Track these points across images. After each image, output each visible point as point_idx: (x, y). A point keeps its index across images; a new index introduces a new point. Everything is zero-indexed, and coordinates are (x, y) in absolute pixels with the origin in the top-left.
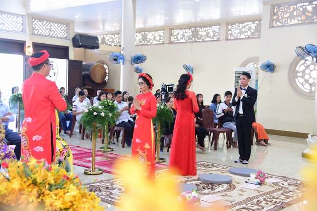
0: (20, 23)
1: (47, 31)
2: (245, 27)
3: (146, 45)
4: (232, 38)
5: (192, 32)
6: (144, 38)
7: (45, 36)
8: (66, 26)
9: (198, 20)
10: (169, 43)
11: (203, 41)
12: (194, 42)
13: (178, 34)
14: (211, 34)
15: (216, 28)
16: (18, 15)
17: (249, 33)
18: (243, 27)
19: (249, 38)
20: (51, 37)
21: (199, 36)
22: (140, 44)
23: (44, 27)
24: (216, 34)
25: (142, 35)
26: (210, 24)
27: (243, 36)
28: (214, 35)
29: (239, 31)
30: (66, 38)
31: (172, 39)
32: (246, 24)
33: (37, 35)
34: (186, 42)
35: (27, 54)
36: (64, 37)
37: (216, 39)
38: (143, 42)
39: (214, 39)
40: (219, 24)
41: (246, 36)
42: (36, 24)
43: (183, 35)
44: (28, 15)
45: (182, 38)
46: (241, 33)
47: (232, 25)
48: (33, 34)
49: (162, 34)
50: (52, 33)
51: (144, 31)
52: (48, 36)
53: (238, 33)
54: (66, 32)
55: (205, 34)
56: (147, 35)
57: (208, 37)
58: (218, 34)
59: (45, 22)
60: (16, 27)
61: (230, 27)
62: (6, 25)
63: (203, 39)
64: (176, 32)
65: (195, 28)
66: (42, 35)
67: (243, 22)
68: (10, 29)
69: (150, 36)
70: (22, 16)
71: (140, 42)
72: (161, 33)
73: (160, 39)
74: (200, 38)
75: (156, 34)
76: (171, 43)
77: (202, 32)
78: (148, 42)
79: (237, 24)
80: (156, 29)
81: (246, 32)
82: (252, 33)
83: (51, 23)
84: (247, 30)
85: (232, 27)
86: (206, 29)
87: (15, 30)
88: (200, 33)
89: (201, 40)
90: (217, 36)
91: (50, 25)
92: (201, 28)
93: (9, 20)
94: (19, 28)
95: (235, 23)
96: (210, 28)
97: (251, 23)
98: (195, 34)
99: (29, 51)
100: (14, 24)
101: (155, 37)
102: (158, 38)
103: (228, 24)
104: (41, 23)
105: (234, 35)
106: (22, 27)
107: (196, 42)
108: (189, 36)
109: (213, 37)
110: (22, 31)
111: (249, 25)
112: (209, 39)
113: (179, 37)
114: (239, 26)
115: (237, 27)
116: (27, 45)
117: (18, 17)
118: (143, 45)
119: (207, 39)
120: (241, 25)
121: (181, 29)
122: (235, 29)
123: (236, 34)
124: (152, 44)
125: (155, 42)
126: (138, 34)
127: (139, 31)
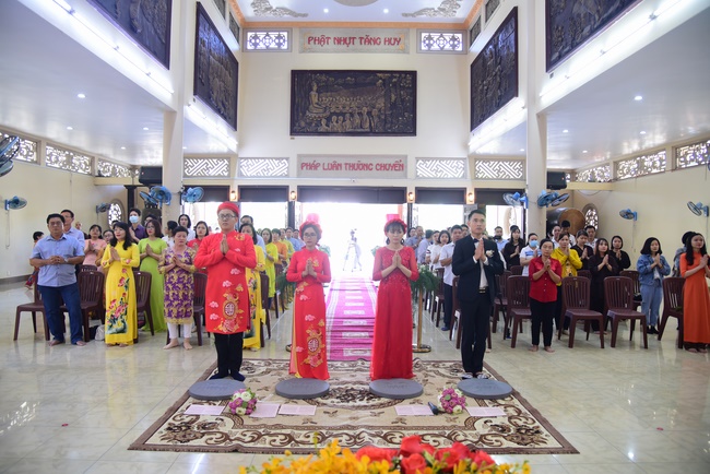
0: (461, 167)
1: (495, 173)
3: (642, 176)
5: (707, 147)
6: (641, 165)
7: (493, 179)
8: (521, 164)
10: (673, 170)
13: (687, 154)
16: (458, 159)
20: (501, 179)
22: (634, 175)
23: (491, 169)
25: (638, 162)
31: (678, 164)
33: (481, 179)
34: (699, 165)
35: (468, 203)
36: (519, 177)
38: (639, 172)
42: (480, 166)
43: (694, 154)
44: (469, 156)
45: (692, 160)
48: (476, 179)
49: (664, 157)
50: (501, 175)
51: (641, 156)
52: (497, 179)
56: (644, 161)
59: (492, 163)
60: (456, 174)
62: (445, 172)
64: (683, 151)
66: (489, 179)
68: (450, 176)
69: (648, 163)
70: (464, 159)
71: (636, 172)
72: (662, 154)
73: (661, 165)
75: (656, 158)
76: (675, 168)
78: (645, 171)
80: (655, 151)
83: (501, 163)
87: (454, 177)
91: (498, 165)
93: (449, 166)
94: (460, 173)
99: (470, 198)
100: (454, 170)
101: (654, 163)
102: (658, 164)
104: (487, 165)
106: (463, 172)
108: (704, 154)
113: (688, 159)
116: (468, 192)
117: (458, 161)
118: (639, 176)
121: (691, 145)
124: (650, 174)
125: (655, 171)
126: (632, 162)
127: (634, 156)
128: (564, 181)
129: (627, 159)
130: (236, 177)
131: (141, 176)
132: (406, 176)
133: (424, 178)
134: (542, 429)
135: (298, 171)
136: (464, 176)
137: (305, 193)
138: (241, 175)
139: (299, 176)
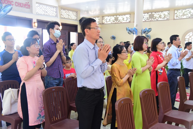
0: (55, 11)
1: (67, 16)
2: (186, 12)
3: (117, 23)
4: (177, 18)
5: (149, 15)
6: (116, 19)
7: (66, 19)
8: (76, 13)
9: (154, 8)
11: (157, 20)
12: (150, 21)
14: (163, 16)
15: (166, 13)
16: (54, 7)
17: (189, 15)
18: (185, 12)
19: (189, 18)
20: (69, 19)
21: (154, 18)
22: (113, 23)
23: (66, 14)
24: (166, 16)
25: (115, 18)
26: (162, 10)
27: (185, 17)
28: (165, 17)
29: (182, 14)
30: (76, 20)
32: (187, 10)
33: (62, 18)
34: (145, 21)
36: (75, 19)
37: (166, 19)
38: (115, 21)
39: (165, 19)
40: (169, 10)
41: (187, 17)
42: (62, 12)
44: (59, 6)
46: (184, 15)
47: (177, 11)
49: (129, 17)
50: (69, 17)
51: (116, 16)
52: (68, 19)
53: (182, 15)
54: (76, 17)
55: (158, 16)
56: (118, 18)
57: (161, 18)
58: (167, 16)
59: (66, 11)
60: (53, 14)
61: (176, 12)
62: (48, 13)
63: (157, 19)
65: (152, 13)
67: (185, 9)
68: (50, 15)
70: (56, 7)
73: (127, 19)
74: (155, 19)
75: (125, 17)
77: (156, 15)
78: (119, 21)
79: (181, 10)
80: (124, 14)
81: (188, 14)
82: (191, 15)
83: (69, 11)
84: (188, 13)
85: (177, 12)
86: (159, 13)
87: (52, 16)
88: (155, 16)
89: (155, 20)
90: (167, 17)
91: (68, 12)
92: (156, 13)
93: (50, 10)
95: (179, 10)
96: (162, 13)
97: (191, 9)
98: (151, 16)
100: (52, 12)
102: (125, 19)
103: (175, 10)
104: (64, 11)
105: (179, 17)
106: (56, 14)
107: (152, 21)
108: (147, 18)
109: (164, 18)
110: (56, 16)
111: (190, 11)
112: (161, 19)
114: (182, 11)
115: (181, 12)
117: (54, 8)
118: (115, 23)
119: (160, 19)
120: (184, 11)
122: (180, 13)
123: (180, 16)
124: (122, 23)
125: (124, 22)
126: (112, 17)
127: (113, 15)
129: (109, 15)
133: (39, 14)
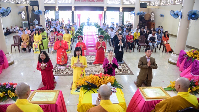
0: (119, 1)
1: (128, 3)
7: (128, 5)
20: (130, 5)
31: (176, 3)
35: (121, 11)
42: (124, 1)
45: (179, 2)
48: (123, 4)
49: (172, 1)
50: (130, 3)
66: (126, 4)
68: (116, 3)
71: (165, 4)
73: (171, 3)
76: (175, 4)
91: (129, 1)
93: (116, 1)
94: (119, 3)
99: (121, 10)
101: (170, 2)
104: (126, 0)
116: (121, 8)
124: (169, 5)
125: (170, 4)
126: (164, 1)
128: (146, 6)
130: (57, 4)
131: (30, 3)
132: (104, 4)
133: (109, 4)
134: (128, 70)
135: (74, 2)
136: (120, 4)
137: (77, 8)
138: (58, 3)
139: (75, 3)
